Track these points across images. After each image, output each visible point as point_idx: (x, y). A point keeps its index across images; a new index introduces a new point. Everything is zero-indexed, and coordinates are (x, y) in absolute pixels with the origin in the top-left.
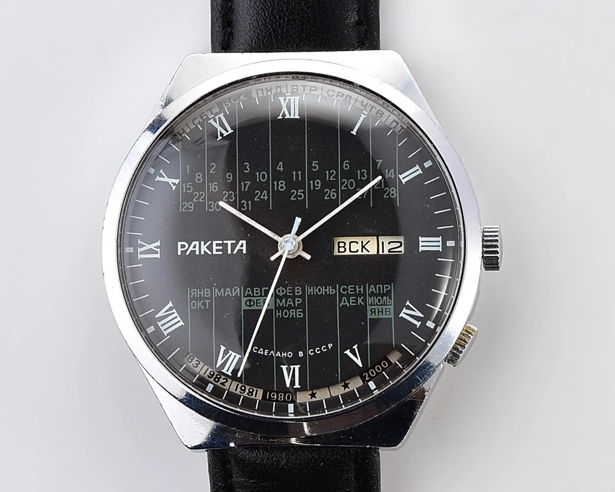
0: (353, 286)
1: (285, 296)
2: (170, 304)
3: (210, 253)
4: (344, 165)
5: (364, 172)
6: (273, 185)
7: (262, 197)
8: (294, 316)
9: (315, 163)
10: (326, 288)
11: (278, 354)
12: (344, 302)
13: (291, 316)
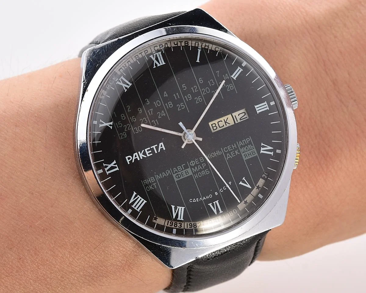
0: (230, 146)
1: (196, 165)
2: (135, 193)
3: (146, 157)
4: (200, 81)
5: (212, 81)
6: (166, 106)
7: (162, 115)
8: (205, 174)
9: (183, 86)
10: (216, 153)
11: (204, 198)
12: (229, 157)
13: (203, 175)
